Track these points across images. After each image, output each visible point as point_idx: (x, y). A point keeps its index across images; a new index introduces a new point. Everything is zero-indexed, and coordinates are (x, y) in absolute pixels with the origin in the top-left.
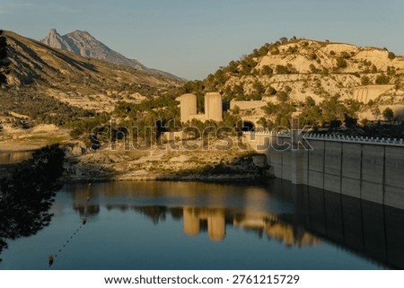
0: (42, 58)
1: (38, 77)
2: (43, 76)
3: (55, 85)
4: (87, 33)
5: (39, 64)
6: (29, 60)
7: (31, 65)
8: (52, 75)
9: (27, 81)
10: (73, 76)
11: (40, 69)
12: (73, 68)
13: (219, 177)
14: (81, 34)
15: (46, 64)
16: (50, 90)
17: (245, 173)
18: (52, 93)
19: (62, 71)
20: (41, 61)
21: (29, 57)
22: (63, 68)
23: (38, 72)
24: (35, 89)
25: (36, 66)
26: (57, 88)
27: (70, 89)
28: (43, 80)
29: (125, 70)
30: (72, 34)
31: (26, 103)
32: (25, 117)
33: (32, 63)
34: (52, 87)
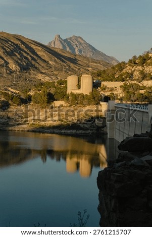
0: (38, 53)
1: (33, 66)
2: (37, 65)
3: (44, 71)
4: (81, 38)
5: (35, 57)
6: (28, 54)
7: (29, 58)
8: (43, 65)
9: (25, 68)
10: (57, 66)
11: (35, 60)
12: (58, 61)
13: (69, 132)
14: (76, 38)
15: (40, 57)
16: (40, 75)
17: (87, 129)
18: (40, 77)
19: (50, 62)
20: (37, 55)
21: (29, 52)
22: (51, 60)
23: (33, 63)
24: (30, 74)
25: (33, 59)
26: (45, 74)
27: (54, 75)
28: (36, 68)
29: (99, 63)
30: (70, 39)
31: (21, 83)
32: (18, 92)
33: (30, 56)
34: (42, 73)
